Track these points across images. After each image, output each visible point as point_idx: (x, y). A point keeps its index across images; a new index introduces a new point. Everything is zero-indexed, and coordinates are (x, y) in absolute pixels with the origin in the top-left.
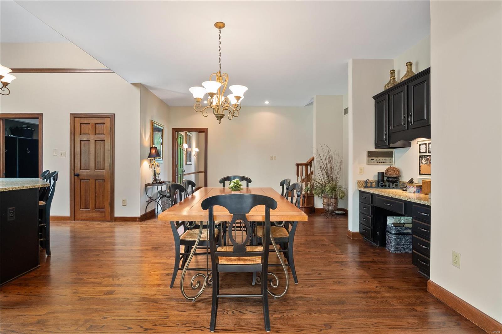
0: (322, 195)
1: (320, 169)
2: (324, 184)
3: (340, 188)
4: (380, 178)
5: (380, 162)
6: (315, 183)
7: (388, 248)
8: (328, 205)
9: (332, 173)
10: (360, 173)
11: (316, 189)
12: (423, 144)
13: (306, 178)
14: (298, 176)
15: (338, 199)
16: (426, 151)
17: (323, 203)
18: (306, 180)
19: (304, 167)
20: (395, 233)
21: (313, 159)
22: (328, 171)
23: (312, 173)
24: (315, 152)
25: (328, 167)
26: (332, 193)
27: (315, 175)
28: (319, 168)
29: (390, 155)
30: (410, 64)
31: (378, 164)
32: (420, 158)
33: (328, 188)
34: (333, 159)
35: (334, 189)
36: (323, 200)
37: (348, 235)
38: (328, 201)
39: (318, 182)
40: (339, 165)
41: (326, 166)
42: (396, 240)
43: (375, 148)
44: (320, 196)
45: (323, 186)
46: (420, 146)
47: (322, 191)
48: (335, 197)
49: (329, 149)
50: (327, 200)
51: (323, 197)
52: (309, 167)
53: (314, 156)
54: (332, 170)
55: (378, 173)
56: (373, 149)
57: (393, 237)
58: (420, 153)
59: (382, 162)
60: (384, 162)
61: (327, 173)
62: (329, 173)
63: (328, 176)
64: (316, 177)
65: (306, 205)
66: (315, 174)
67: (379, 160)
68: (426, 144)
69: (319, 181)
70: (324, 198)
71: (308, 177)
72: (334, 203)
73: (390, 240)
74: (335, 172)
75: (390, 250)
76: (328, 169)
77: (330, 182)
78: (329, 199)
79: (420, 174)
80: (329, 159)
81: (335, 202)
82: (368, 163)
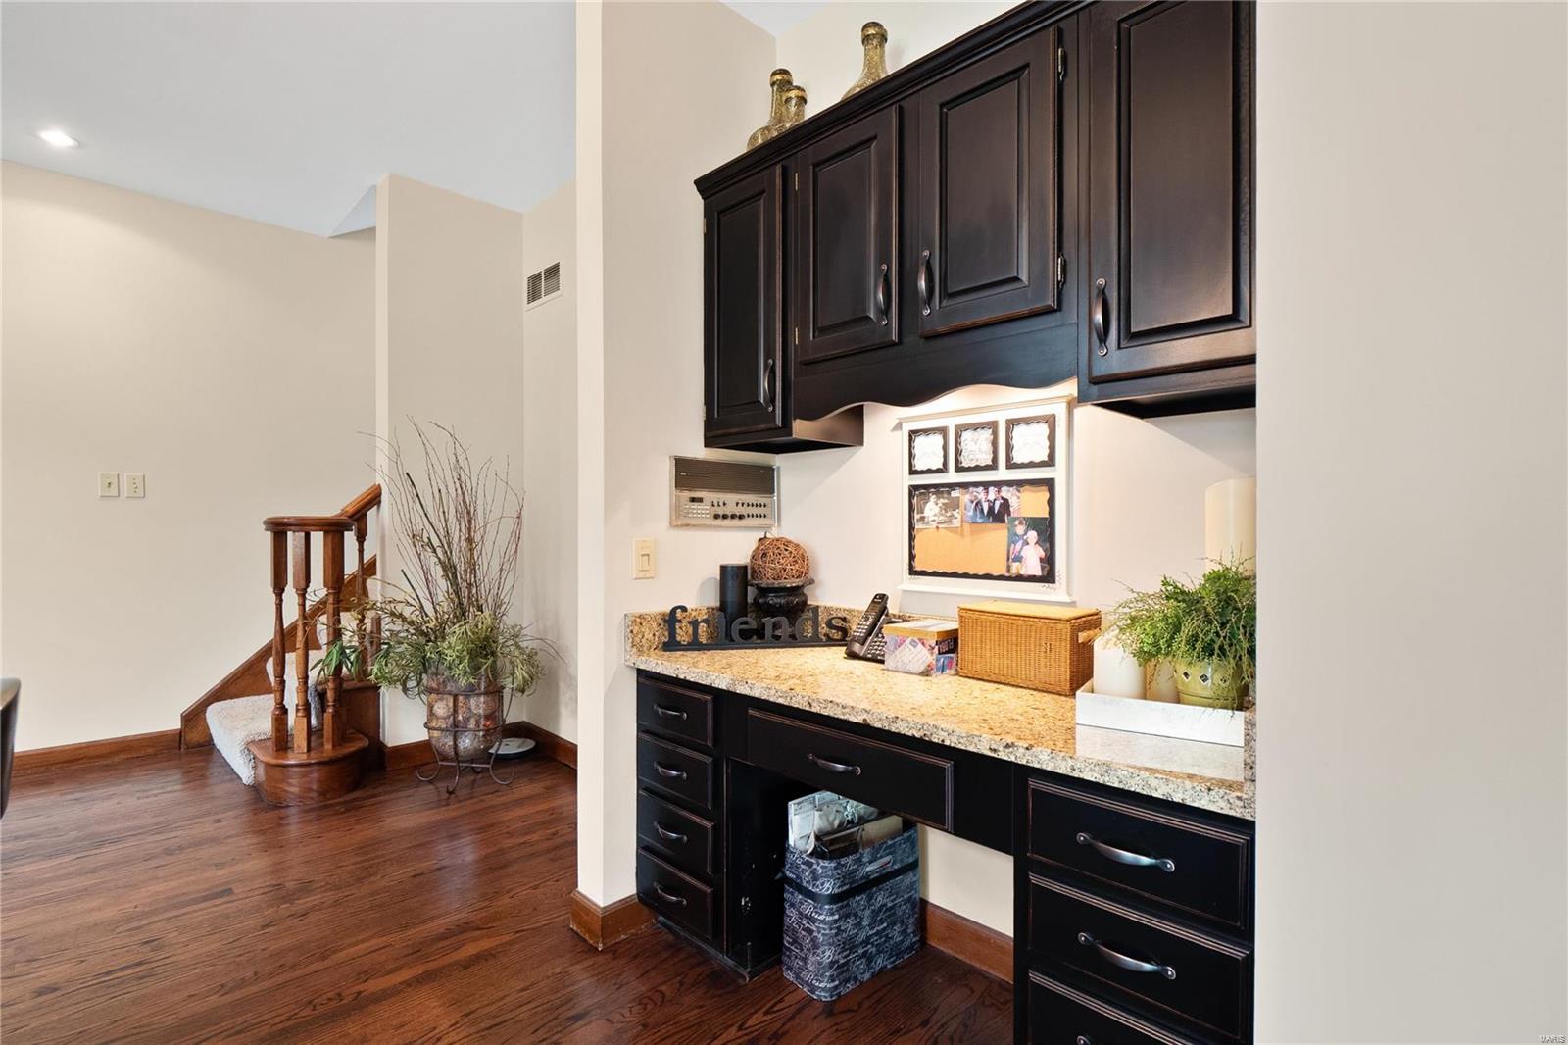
0: (425, 682)
1: (411, 551)
2: (432, 625)
3: (515, 636)
4: (731, 597)
5: (725, 517)
6: (383, 623)
7: (797, 977)
8: (456, 729)
9: (472, 566)
10: (641, 574)
11: (387, 653)
12: (926, 432)
13: (331, 600)
14: (279, 587)
15: (506, 693)
16: (945, 464)
17: (430, 720)
18: (330, 608)
19: (318, 538)
20: (836, 891)
21: (374, 499)
22: (455, 559)
23: (368, 569)
24: (382, 460)
25: (456, 539)
26: (476, 668)
27: (383, 582)
28: (407, 542)
29: (763, 481)
30: (874, 36)
31: (719, 522)
32: (911, 496)
33: (453, 644)
34: (480, 502)
35: (484, 648)
36: (431, 707)
37: (579, 924)
38: (455, 711)
39: (401, 615)
40: (508, 525)
41: (442, 533)
42: (838, 928)
43: (707, 444)
44: (412, 684)
45: (426, 635)
46: (911, 440)
47: (425, 661)
48: (489, 684)
49: (459, 451)
50: (451, 704)
51: (430, 691)
52: (350, 538)
53: (379, 481)
54: (472, 554)
55: (724, 568)
56: (697, 450)
57: (825, 915)
58: (913, 472)
59: (733, 516)
60: (741, 517)
61: (449, 569)
62: (460, 568)
63: (454, 582)
64: (392, 594)
65: (328, 746)
66: (383, 576)
67: (724, 504)
68: (943, 431)
69: (407, 611)
70: (433, 696)
71: (345, 591)
72: (487, 717)
73: (810, 932)
74: (489, 564)
75: (813, 989)
76: (455, 546)
77: (463, 614)
78: (461, 698)
79: (913, 572)
80: (460, 498)
81: (489, 712)
82: (680, 520)
